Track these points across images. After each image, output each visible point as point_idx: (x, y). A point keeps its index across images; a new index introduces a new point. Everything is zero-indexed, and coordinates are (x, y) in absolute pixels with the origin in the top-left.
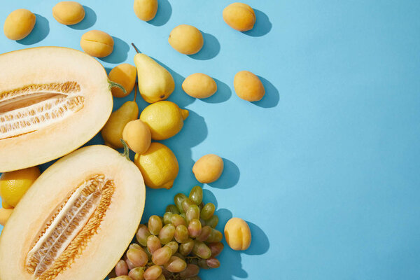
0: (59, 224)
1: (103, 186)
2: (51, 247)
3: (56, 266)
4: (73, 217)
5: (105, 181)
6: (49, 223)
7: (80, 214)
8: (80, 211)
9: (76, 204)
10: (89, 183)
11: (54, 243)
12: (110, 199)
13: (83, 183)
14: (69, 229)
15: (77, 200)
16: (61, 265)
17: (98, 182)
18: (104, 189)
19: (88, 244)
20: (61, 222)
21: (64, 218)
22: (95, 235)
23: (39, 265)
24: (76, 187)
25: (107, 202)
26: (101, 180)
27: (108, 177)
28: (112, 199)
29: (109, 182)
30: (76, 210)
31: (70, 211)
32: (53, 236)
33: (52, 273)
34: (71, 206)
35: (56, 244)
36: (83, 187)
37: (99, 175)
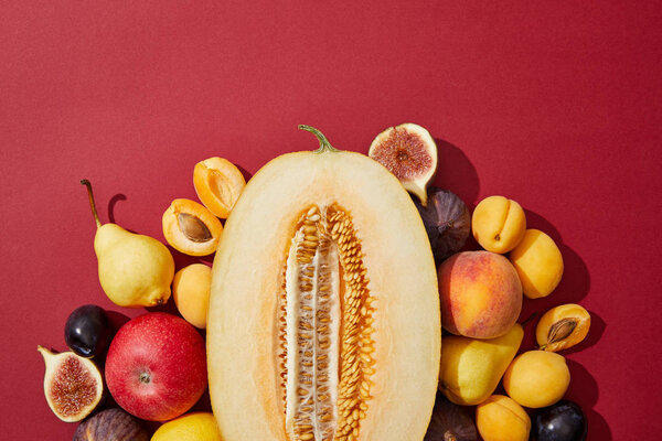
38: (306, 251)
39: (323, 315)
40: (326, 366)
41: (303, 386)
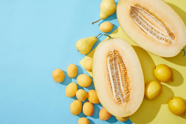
0: (114, 80)
1: (114, 55)
2: (118, 90)
3: (126, 94)
4: (115, 73)
5: (113, 52)
6: (110, 83)
7: (116, 70)
8: (115, 70)
9: (112, 69)
10: (109, 58)
11: (118, 88)
12: (120, 56)
13: (107, 60)
14: (118, 79)
15: (111, 67)
16: (127, 91)
17: (111, 55)
18: (115, 55)
19: (128, 76)
20: (113, 79)
21: (113, 77)
22: (128, 71)
23: (121, 99)
24: (106, 63)
25: (120, 58)
26: (111, 53)
27: (112, 50)
28: (121, 55)
29: (114, 51)
30: (113, 70)
31: (112, 72)
32: (116, 86)
33: (127, 97)
34: (111, 71)
35: (119, 87)
36: (108, 61)
37: (109, 52)
38: (111, 61)
39: (117, 74)
40: (120, 85)
41: (116, 90)
